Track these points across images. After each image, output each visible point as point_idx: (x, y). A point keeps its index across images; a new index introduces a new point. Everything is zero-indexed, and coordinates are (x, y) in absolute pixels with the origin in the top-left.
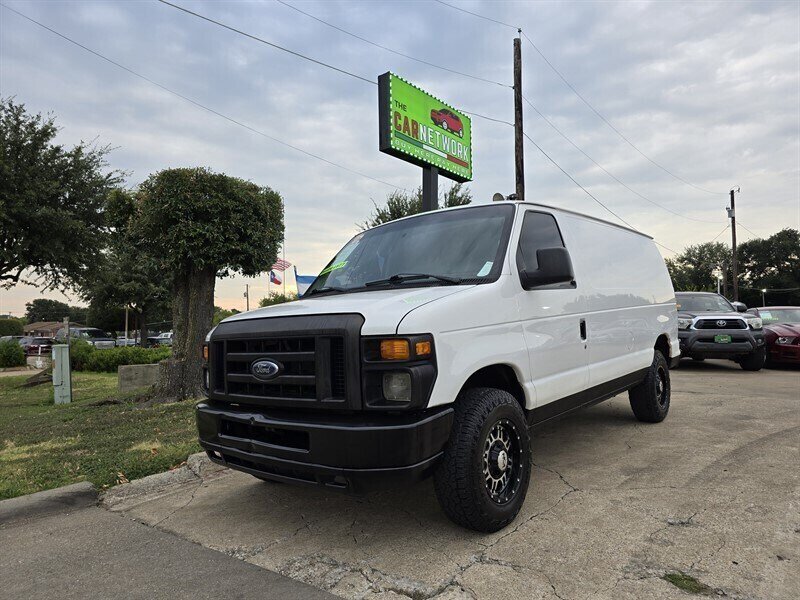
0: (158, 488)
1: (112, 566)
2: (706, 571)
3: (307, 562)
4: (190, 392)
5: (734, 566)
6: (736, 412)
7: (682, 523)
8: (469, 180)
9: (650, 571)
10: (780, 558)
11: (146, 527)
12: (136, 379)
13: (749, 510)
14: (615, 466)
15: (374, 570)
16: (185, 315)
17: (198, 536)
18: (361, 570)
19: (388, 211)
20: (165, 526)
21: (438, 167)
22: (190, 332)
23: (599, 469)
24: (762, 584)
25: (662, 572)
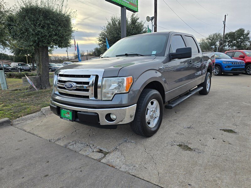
0: (31, 119)
2: (191, 143)
3: (73, 143)
4: (44, 87)
5: (200, 141)
7: (188, 128)
8: (137, 12)
9: (175, 143)
10: (214, 138)
11: (25, 132)
13: (209, 123)
15: (94, 145)
16: (39, 61)
17: (41, 135)
18: (89, 145)
19: (111, 22)
20: (32, 132)
21: (126, 7)
22: (41, 67)
24: (206, 147)
25: (178, 144)
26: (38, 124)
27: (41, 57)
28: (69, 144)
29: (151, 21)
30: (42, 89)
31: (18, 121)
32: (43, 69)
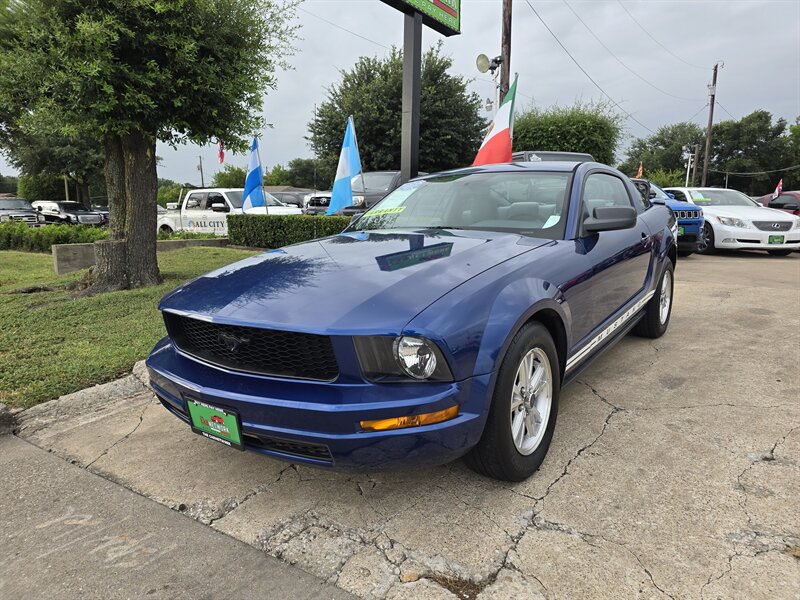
0: (95, 406)
1: (22, 539)
3: (298, 527)
4: (135, 279)
6: (750, 306)
7: (766, 459)
8: (457, 33)
9: (765, 541)
11: (75, 469)
12: (74, 260)
14: (650, 376)
15: (392, 542)
16: (122, 187)
17: (147, 483)
18: (374, 541)
19: (356, 73)
20: (104, 466)
21: (422, 13)
22: (129, 207)
23: (634, 379)
25: (780, 543)
26: (124, 432)
27: (127, 171)
28: (280, 536)
29: (490, 71)
30: (128, 287)
31: (41, 414)
32: (133, 214)
